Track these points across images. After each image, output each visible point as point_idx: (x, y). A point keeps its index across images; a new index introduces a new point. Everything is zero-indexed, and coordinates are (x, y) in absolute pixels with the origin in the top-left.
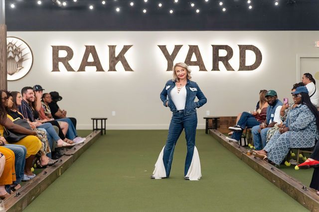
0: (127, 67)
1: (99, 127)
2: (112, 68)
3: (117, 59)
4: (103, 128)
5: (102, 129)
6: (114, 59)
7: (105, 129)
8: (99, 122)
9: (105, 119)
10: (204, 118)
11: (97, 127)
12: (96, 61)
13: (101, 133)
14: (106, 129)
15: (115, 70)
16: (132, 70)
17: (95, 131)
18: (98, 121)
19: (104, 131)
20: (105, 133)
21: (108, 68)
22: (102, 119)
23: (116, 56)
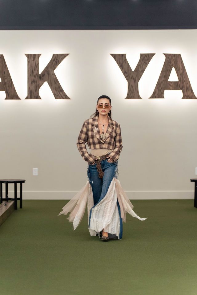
0: (59, 92)
1: (11, 195)
2: (33, 94)
3: (42, 78)
4: (18, 196)
5: (16, 199)
6: (37, 79)
7: (21, 199)
8: (11, 186)
9: (22, 182)
10: (192, 181)
11: (7, 196)
12: (6, 81)
13: (15, 206)
14: (24, 198)
15: (38, 97)
16: (66, 97)
17: (4, 202)
18: (9, 184)
19: (18, 202)
20: (21, 207)
21: (26, 95)
22: (15, 182)
23: (40, 71)
